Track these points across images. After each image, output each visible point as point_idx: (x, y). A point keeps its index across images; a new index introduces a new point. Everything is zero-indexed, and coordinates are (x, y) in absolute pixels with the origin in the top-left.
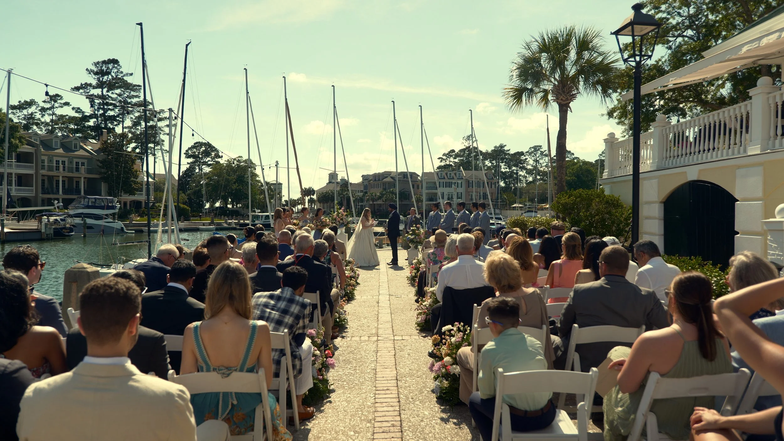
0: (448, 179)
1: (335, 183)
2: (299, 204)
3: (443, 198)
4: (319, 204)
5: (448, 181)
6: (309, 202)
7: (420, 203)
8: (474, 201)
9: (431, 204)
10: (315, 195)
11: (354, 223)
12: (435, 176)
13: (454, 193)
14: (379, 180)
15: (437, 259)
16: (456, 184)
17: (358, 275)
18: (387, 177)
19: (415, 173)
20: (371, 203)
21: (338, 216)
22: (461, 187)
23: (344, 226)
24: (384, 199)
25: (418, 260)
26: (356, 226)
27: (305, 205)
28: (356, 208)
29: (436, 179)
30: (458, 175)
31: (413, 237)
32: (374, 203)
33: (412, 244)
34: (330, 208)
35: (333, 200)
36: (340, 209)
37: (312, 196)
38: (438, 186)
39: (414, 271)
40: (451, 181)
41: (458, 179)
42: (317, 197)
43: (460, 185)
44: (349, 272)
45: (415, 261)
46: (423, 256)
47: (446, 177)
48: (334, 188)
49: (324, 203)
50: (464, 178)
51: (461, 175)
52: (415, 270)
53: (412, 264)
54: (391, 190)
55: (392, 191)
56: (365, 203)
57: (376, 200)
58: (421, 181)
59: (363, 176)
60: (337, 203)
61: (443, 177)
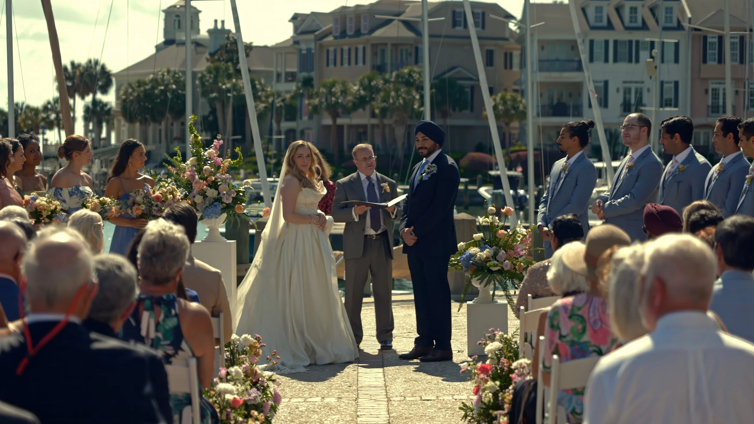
0: (627, 28)
1: (189, 44)
2: (50, 126)
3: (604, 103)
4: (125, 127)
5: (625, 36)
6: (87, 119)
7: (515, 124)
8: (729, 115)
9: (557, 128)
10: (112, 91)
11: (258, 198)
12: (575, 16)
13: (645, 87)
14: (358, 33)
15: (586, 338)
16: (656, 51)
17: (277, 398)
18: (389, 22)
19: (495, 8)
20: (328, 121)
21: (200, 171)
22: (677, 60)
23: (224, 210)
24: (378, 104)
25: (507, 342)
26: (268, 213)
27: (70, 130)
28: (270, 141)
29: (577, 29)
30: (662, 15)
31: (486, 253)
32: (340, 121)
33: (481, 280)
34: (171, 140)
35: (180, 112)
36: (207, 144)
37: (99, 96)
38: (584, 57)
39: (490, 383)
40: (635, 36)
41: (665, 29)
42: (118, 97)
43: (670, 54)
44: (241, 388)
45: (492, 346)
46: (523, 325)
47: (616, 20)
48: (184, 63)
49: (144, 122)
50: (686, 24)
51: (675, 14)
52: (494, 380)
53: (483, 357)
54: (406, 71)
55: (410, 75)
56: (304, 122)
57: (348, 111)
58: (520, 39)
59: (295, 18)
60: (195, 124)
61: (605, 23)
